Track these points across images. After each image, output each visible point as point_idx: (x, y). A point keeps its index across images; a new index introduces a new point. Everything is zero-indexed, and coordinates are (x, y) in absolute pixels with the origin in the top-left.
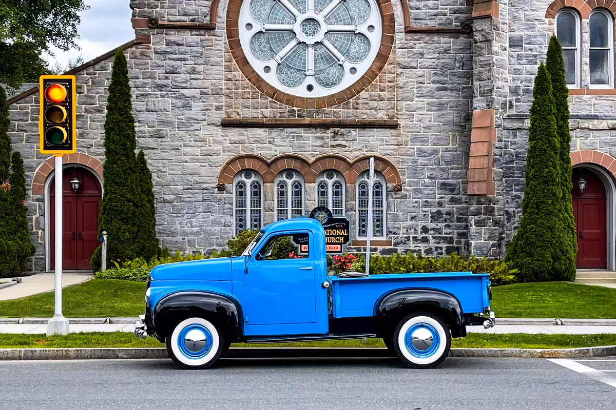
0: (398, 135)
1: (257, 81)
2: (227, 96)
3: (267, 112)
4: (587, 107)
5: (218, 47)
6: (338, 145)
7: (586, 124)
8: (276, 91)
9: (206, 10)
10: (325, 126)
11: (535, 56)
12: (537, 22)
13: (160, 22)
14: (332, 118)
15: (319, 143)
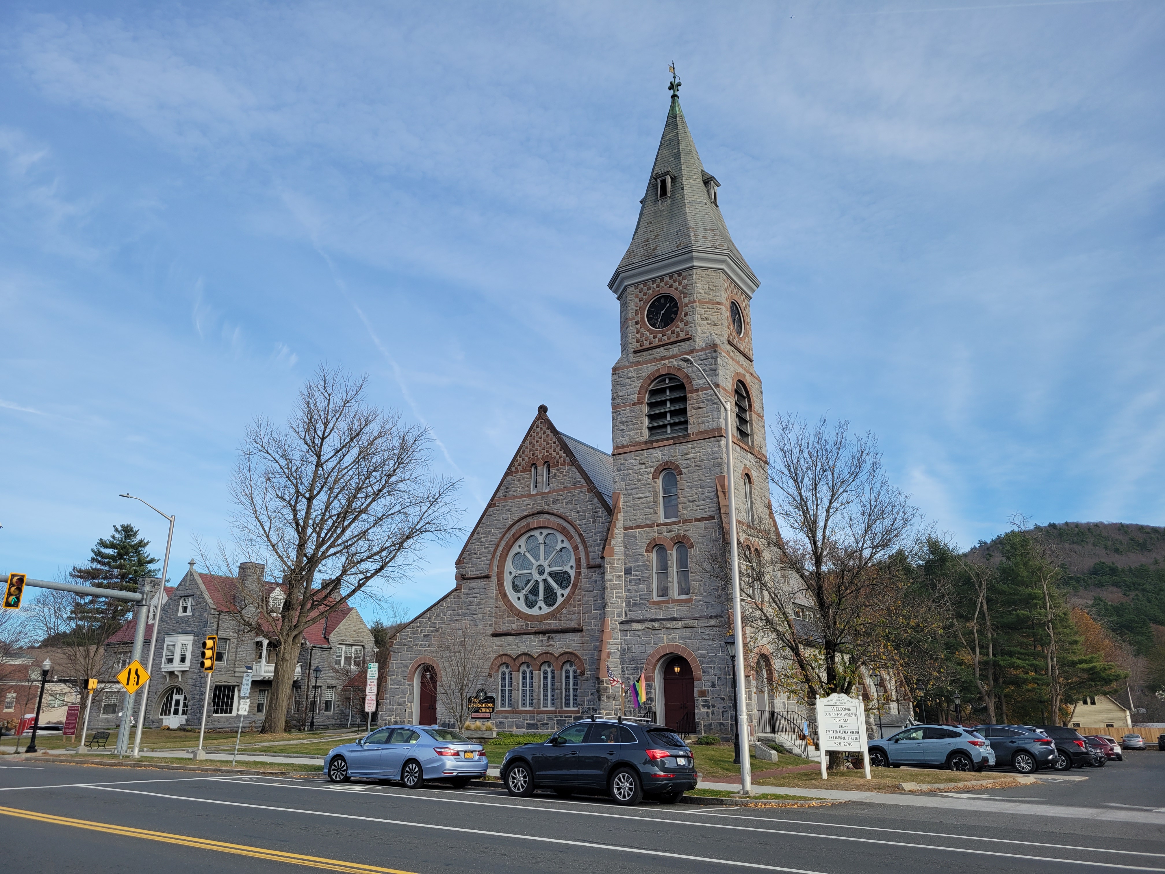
0: (583, 637)
1: (511, 606)
2: (495, 617)
3: (514, 626)
4: (672, 612)
5: (492, 588)
6: (550, 645)
7: (669, 625)
8: (520, 612)
9: (487, 566)
10: (544, 633)
11: (639, 579)
12: (640, 557)
13: (467, 576)
14: (548, 627)
15: (540, 644)
